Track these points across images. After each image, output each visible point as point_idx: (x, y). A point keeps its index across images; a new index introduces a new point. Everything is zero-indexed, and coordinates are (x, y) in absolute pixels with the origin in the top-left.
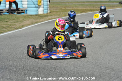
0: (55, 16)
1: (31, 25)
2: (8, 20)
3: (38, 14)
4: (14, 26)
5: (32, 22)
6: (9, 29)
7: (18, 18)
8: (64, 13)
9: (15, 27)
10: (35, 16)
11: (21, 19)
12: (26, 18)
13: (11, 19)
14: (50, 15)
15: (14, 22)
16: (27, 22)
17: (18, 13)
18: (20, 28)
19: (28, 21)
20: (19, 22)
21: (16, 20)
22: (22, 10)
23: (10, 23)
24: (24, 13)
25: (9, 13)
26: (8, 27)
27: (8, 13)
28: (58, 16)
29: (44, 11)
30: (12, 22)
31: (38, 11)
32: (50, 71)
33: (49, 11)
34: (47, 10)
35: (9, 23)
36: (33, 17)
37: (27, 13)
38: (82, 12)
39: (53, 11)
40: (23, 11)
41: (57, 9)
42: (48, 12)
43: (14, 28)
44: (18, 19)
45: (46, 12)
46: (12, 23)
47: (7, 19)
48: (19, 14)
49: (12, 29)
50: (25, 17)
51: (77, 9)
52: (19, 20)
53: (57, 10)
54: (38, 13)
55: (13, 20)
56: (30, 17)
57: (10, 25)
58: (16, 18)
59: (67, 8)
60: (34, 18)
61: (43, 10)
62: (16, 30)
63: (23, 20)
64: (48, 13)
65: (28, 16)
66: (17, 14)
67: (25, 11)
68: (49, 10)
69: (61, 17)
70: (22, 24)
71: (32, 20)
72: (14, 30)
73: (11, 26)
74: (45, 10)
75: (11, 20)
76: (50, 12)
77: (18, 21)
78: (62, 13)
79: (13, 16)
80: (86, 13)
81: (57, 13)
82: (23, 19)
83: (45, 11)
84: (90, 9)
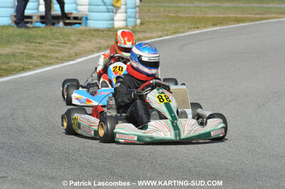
0: (152, 32)
1: (97, 52)
2: (43, 40)
3: (113, 28)
4: (58, 55)
5: (99, 46)
6: (45, 60)
7: (66, 36)
8: (173, 26)
9: (60, 58)
10: (107, 31)
11: (73, 38)
12: (86, 36)
13: (50, 37)
14: (141, 30)
15: (58, 46)
16: (87, 45)
17: (66, 24)
18: (70, 58)
19: (88, 43)
20: (68, 45)
21: (62, 40)
22: (76, 18)
23: (47, 48)
24: (80, 24)
25: (47, 24)
26: (44, 56)
27: (43, 23)
28: (160, 33)
29: (126, 20)
30: (52, 45)
31: (113, 20)
32: (140, 160)
33: (138, 21)
34: (135, 17)
35: (45, 47)
36: (101, 33)
37: (86, 25)
38: (215, 25)
39: (148, 22)
40: (78, 20)
41: (157, 17)
42: (136, 22)
43: (57, 58)
44: (67, 38)
45: (131, 22)
46: (51, 48)
47: (42, 37)
48: (69, 27)
49: (52, 61)
50: (82, 33)
51: (204, 17)
52: (69, 40)
53: (158, 20)
54: (113, 24)
55: (56, 41)
56: (93, 33)
57: (48, 52)
58: (61, 37)
59: (180, 15)
60: (103, 37)
61: (124, 18)
62: (62, 63)
63: (79, 40)
64: (136, 25)
65: (90, 30)
66: (65, 27)
67: (84, 19)
68: (140, 18)
69: (167, 35)
70: (76, 49)
71: (98, 41)
72: (58, 63)
73: (49, 55)
74: (130, 17)
75: (50, 40)
76: (141, 24)
77: (66, 43)
78: (170, 26)
79: (55, 31)
80: (225, 27)
81: (158, 25)
82: (78, 38)
83: (129, 20)
84: (236, 17)
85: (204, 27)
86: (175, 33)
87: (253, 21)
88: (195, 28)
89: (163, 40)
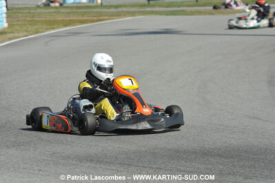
0: (18, 33)
14: (9, 31)
28: (25, 33)
33: (6, 25)
34: (3, 21)
38: (66, 26)
41: (19, 21)
53: (20, 23)
59: (35, 19)
68: (7, 22)
69: (32, 35)
76: (9, 26)
78: (31, 28)
81: (21, 27)
85: (58, 28)
86: (37, 32)
87: (93, 22)
88: (51, 28)
89: (29, 39)
